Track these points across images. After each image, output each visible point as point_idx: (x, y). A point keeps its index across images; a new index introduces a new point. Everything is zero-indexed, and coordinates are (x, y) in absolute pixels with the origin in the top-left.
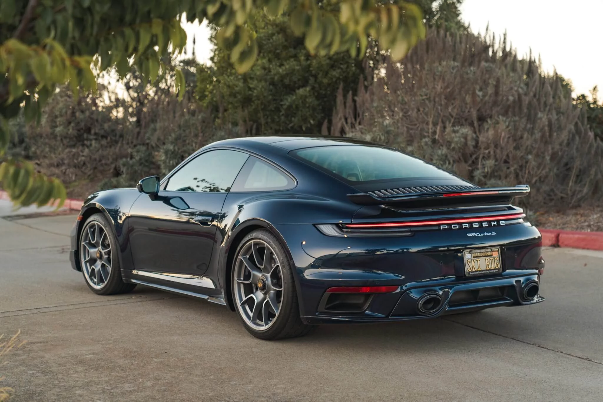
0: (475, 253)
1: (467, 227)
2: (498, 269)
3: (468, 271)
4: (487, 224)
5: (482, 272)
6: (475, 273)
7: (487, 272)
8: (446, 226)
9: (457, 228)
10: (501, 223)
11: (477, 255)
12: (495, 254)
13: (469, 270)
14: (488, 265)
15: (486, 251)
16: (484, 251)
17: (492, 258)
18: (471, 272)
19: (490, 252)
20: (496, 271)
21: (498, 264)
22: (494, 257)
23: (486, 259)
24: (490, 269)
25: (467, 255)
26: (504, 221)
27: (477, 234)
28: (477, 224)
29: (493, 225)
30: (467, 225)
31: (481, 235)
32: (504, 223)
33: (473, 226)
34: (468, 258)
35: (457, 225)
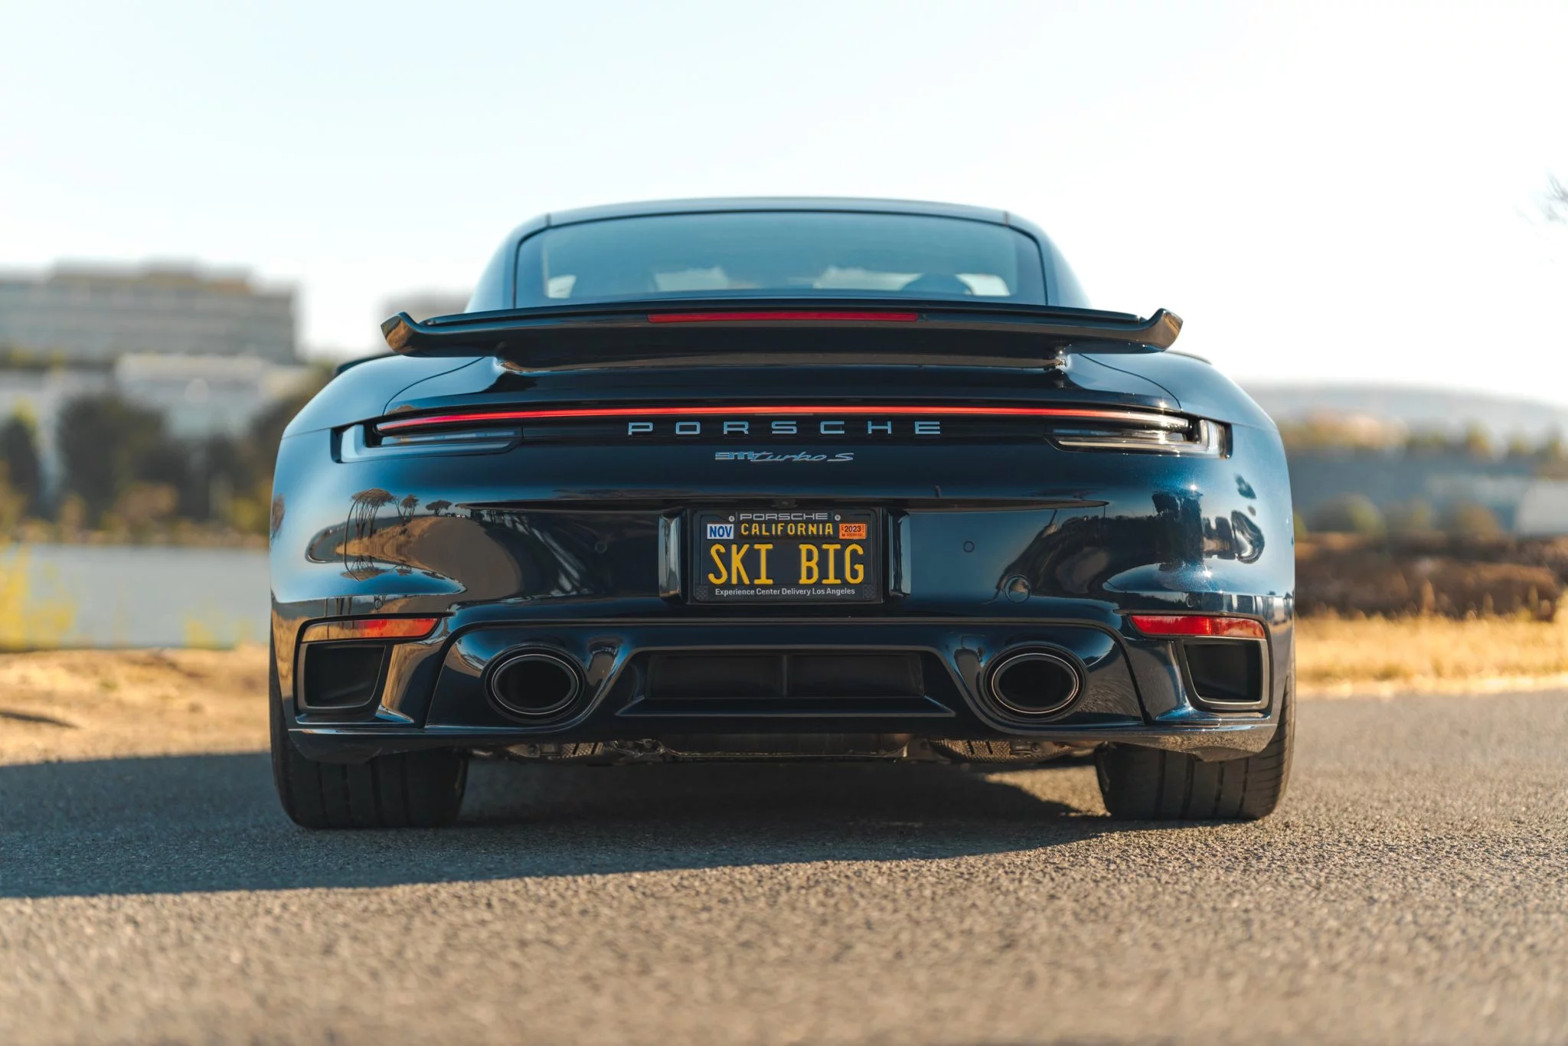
0: (752, 522)
1: (742, 432)
2: (859, 588)
3: (705, 583)
4: (842, 428)
5: (775, 592)
6: (739, 593)
7: (803, 592)
8: (651, 424)
9: (698, 432)
10: (917, 428)
11: (754, 531)
13: (712, 576)
14: (810, 570)
15: (805, 517)
16: (794, 517)
17: (832, 548)
18: (723, 587)
19: (824, 522)
20: (848, 591)
21: (860, 568)
22: (846, 543)
23: (804, 548)
24: (818, 584)
25: (711, 527)
26: (938, 423)
27: (758, 455)
28: (795, 423)
29: (870, 432)
30: (743, 426)
31: (777, 459)
32: (939, 428)
33: (773, 429)
34: (713, 538)
35: (697, 425)
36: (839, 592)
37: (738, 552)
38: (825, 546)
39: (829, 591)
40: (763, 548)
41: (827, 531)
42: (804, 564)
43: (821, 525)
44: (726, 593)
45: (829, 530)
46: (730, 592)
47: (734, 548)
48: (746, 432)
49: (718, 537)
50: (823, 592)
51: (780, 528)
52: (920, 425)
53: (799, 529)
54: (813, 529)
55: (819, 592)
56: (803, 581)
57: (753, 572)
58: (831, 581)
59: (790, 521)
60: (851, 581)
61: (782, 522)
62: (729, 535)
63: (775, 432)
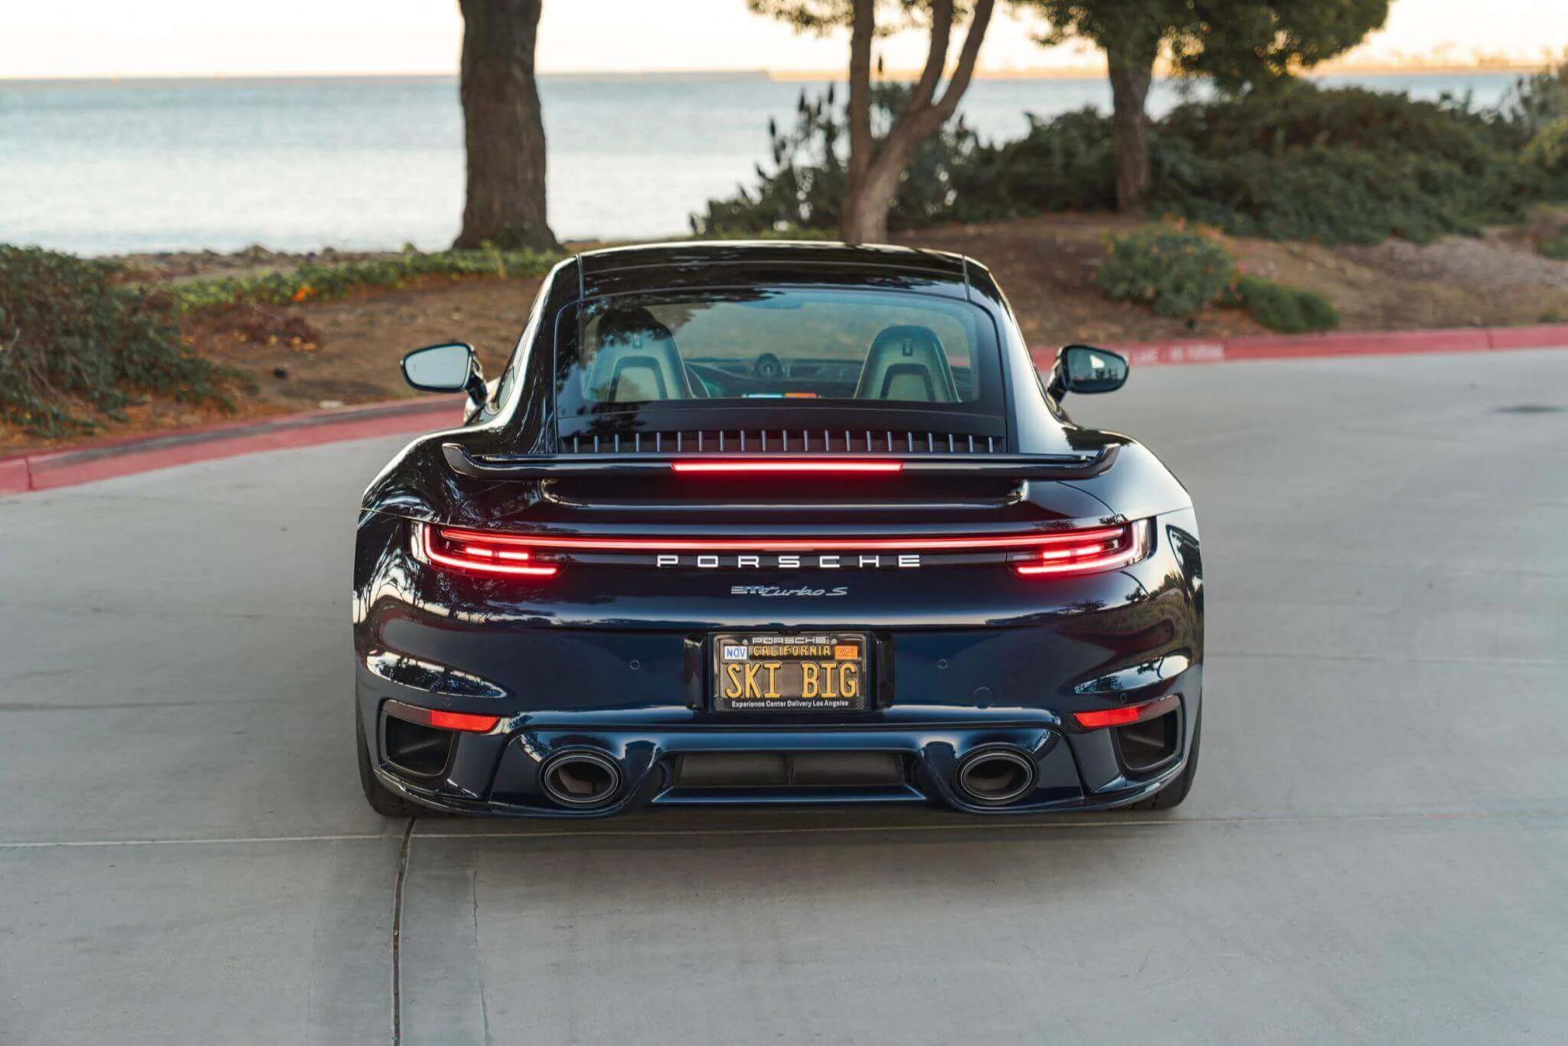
0: (762, 645)
1: (754, 566)
2: (852, 700)
3: (723, 695)
4: (837, 562)
5: (782, 704)
6: (752, 705)
7: (804, 704)
8: (676, 558)
9: (716, 565)
10: (900, 561)
11: (764, 652)
12: (850, 653)
13: (729, 691)
14: (810, 684)
15: (806, 641)
16: (798, 640)
17: (829, 666)
18: (738, 700)
19: (823, 645)
20: (843, 703)
21: (852, 683)
22: (841, 662)
23: (806, 666)
24: (818, 698)
25: (728, 650)
26: (918, 556)
27: (768, 589)
28: (797, 557)
29: (861, 565)
30: (755, 560)
31: (783, 594)
32: (918, 561)
33: (779, 564)
34: (730, 658)
35: (716, 558)
36: (835, 704)
37: (751, 670)
38: (823, 665)
39: (826, 703)
40: (772, 666)
41: (825, 652)
42: (806, 680)
43: (820, 648)
44: (741, 705)
45: (827, 651)
46: (745, 705)
47: (747, 666)
48: (757, 566)
49: (733, 658)
50: (821, 704)
51: (785, 650)
52: (903, 559)
53: (802, 650)
54: (813, 650)
55: (820, 704)
56: (806, 694)
57: (764, 686)
58: (829, 694)
59: (795, 644)
60: (845, 694)
61: (787, 645)
62: (743, 656)
63: (781, 566)
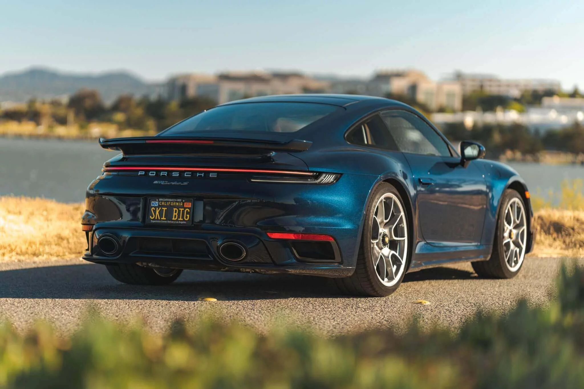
0: (162, 201)
2: (187, 222)
3: (149, 218)
4: (190, 174)
5: (166, 222)
6: (157, 222)
7: (173, 222)
8: (143, 172)
9: (154, 175)
10: (210, 175)
11: (163, 204)
13: (151, 216)
14: (175, 216)
15: (176, 200)
20: (184, 222)
21: (188, 216)
22: (185, 208)
23: (175, 209)
24: (177, 220)
25: (152, 202)
26: (216, 173)
27: (165, 182)
28: (178, 173)
29: (198, 176)
30: (165, 173)
31: (168, 184)
32: (216, 175)
33: (172, 174)
34: (152, 205)
35: (155, 172)
36: (182, 223)
37: (158, 210)
38: (180, 209)
39: (180, 222)
40: (164, 209)
42: (174, 214)
43: (179, 203)
44: (154, 221)
45: (181, 204)
46: (155, 221)
47: (157, 208)
48: (166, 175)
49: (154, 205)
51: (169, 203)
52: (212, 174)
53: (174, 204)
54: (177, 204)
55: (177, 222)
56: (174, 219)
57: (161, 216)
58: (181, 219)
59: (172, 201)
60: (186, 219)
61: (170, 201)
62: (156, 205)
63: (173, 175)
